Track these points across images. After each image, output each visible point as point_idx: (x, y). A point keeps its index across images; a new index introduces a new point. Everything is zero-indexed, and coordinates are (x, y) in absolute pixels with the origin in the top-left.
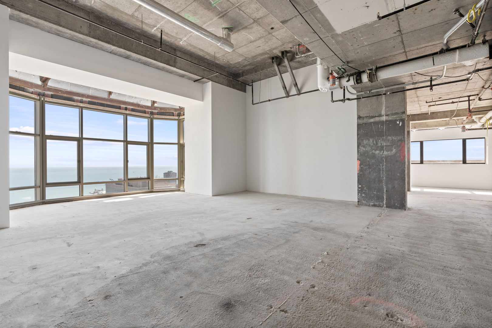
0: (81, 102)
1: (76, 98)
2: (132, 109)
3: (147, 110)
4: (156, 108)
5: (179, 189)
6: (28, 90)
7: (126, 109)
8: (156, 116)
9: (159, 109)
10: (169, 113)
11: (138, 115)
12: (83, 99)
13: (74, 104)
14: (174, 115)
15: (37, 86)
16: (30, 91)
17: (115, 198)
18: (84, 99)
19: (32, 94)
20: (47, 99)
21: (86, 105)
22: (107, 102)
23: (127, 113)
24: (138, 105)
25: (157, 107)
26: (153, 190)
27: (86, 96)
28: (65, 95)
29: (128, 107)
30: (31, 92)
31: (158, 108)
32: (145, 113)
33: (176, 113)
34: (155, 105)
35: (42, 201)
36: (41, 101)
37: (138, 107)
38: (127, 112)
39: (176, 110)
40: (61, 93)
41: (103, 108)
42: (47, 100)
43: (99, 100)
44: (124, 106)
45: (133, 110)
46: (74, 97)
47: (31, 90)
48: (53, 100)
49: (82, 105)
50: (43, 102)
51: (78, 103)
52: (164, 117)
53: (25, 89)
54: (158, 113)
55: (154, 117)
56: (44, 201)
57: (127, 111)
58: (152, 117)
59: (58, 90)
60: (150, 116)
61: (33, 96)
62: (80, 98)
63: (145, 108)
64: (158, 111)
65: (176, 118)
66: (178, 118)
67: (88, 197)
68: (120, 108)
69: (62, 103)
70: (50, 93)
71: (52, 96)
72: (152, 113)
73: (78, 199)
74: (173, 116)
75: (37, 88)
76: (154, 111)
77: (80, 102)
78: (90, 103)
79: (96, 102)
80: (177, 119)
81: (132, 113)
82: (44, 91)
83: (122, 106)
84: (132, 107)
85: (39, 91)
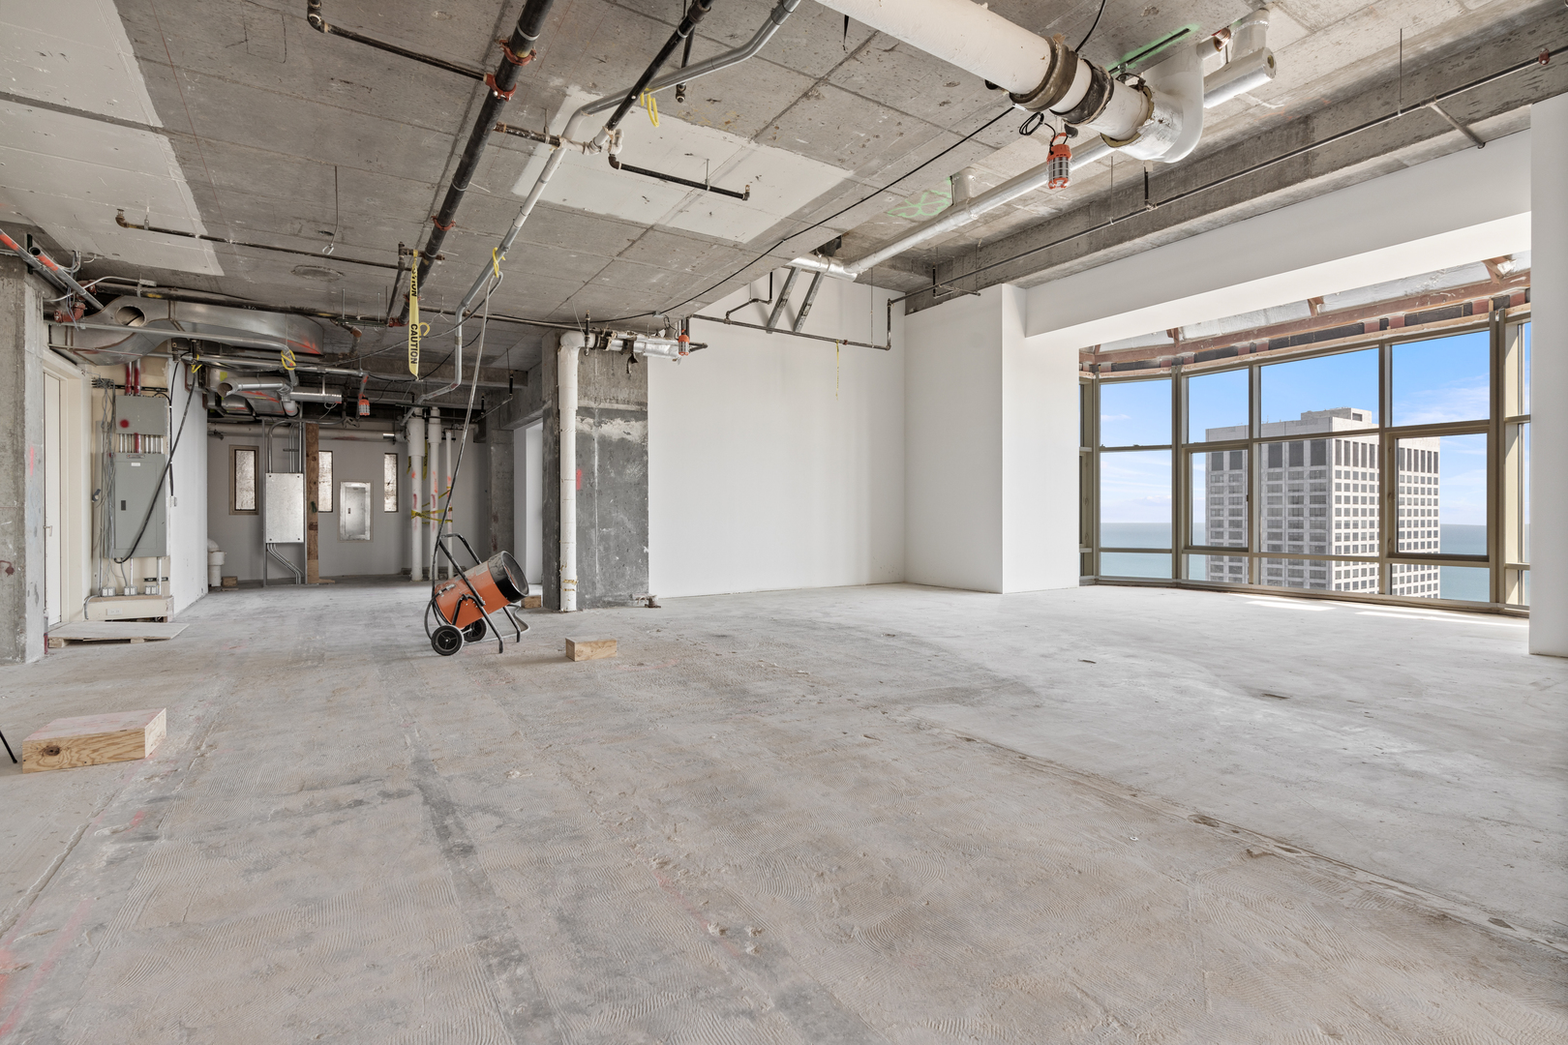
0: (1253, 349)
2: (1407, 317)
3: (1473, 300)
6: (1151, 362)
15: (1166, 350)
16: (1154, 365)
18: (1258, 341)
19: (1159, 368)
20: (1185, 369)
23: (1387, 336)
25: (1522, 271)
29: (1389, 316)
30: (1158, 364)
31: (1521, 276)
34: (1503, 272)
36: (1175, 376)
41: (1306, 348)
42: (1187, 370)
43: (1290, 331)
44: (1376, 319)
46: (1235, 345)
47: (1159, 359)
48: (1197, 367)
50: (1180, 376)
51: (1244, 356)
55: (1509, 316)
57: (1389, 331)
61: (1161, 371)
62: (1245, 343)
68: (1361, 329)
70: (1191, 354)
71: (1196, 359)
72: (1503, 303)
75: (1162, 354)
76: (1506, 293)
77: (1251, 352)
78: (1273, 346)
79: (1287, 339)
81: (1404, 332)
82: (1178, 355)
83: (1365, 320)
84: (1401, 314)
85: (1170, 357)
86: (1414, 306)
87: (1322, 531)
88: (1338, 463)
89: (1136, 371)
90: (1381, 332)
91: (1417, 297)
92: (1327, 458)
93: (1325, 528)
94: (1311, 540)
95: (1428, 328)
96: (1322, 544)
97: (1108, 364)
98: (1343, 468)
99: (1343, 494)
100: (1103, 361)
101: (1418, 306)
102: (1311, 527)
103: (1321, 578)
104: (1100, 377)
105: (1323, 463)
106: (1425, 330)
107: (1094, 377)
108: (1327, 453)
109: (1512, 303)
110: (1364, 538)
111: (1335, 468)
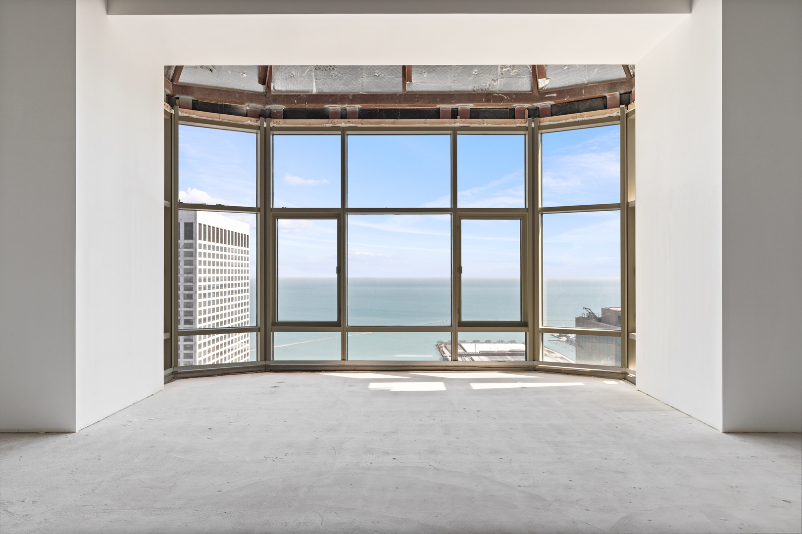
0: (344, 115)
1: (330, 107)
2: (472, 110)
3: (517, 106)
4: (543, 94)
5: (623, 370)
6: (238, 109)
7: (455, 114)
8: (546, 121)
9: (555, 95)
10: (589, 103)
11: (489, 125)
12: (345, 109)
13: (328, 125)
14: (609, 103)
15: (252, 96)
16: (242, 112)
17: (415, 377)
18: (349, 107)
19: (247, 116)
20: (274, 123)
21: (352, 123)
22: (400, 102)
23: (457, 125)
24: (488, 96)
25: (551, 89)
26: (535, 363)
27: (351, 98)
28: (307, 106)
29: (460, 106)
30: (245, 111)
31: (552, 93)
32: (514, 118)
33: (613, 97)
34: (540, 86)
35: (263, 363)
36: (262, 129)
37: (488, 101)
38: (458, 123)
39: (612, 84)
40: (298, 103)
41: (394, 123)
42: (276, 125)
43: (381, 103)
44: (449, 107)
45: (474, 114)
46: (326, 106)
47: (246, 107)
48: (285, 123)
49: (343, 123)
50: (268, 130)
51: (336, 120)
52: (571, 120)
53: (233, 108)
54: (555, 110)
55: (541, 124)
56: (267, 363)
57: (458, 120)
58: (533, 125)
59: (291, 95)
60: (526, 125)
61: (249, 121)
62: (338, 107)
63: (509, 101)
64: (552, 103)
65: (615, 114)
66: (623, 111)
67: (355, 364)
68: (437, 114)
69: (302, 126)
70: (281, 107)
71: (286, 115)
72: (535, 114)
73: (333, 368)
74: (605, 108)
75: (252, 102)
76: (538, 105)
77: (342, 117)
78: (362, 114)
79: (376, 110)
80: (618, 118)
81: (471, 123)
82: (268, 107)
83: (442, 106)
84: (470, 106)
85: (259, 106)
86: (481, 101)
87: (191, 284)
88: (200, 239)
89: (222, 115)
90: (453, 120)
91: (483, 94)
92: (194, 235)
93: (192, 282)
94: (185, 290)
95: (487, 123)
96: (191, 292)
97: (189, 98)
98: (202, 242)
99: (202, 259)
100: (183, 94)
101: (485, 102)
102: (185, 281)
103: (190, 316)
104: (180, 114)
105: (192, 238)
106: (485, 125)
107: (173, 112)
108: (194, 232)
109: (541, 115)
110: (214, 288)
111: (198, 242)
